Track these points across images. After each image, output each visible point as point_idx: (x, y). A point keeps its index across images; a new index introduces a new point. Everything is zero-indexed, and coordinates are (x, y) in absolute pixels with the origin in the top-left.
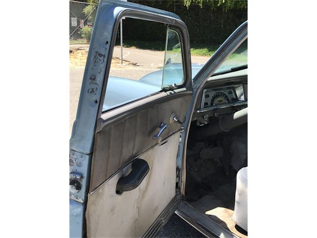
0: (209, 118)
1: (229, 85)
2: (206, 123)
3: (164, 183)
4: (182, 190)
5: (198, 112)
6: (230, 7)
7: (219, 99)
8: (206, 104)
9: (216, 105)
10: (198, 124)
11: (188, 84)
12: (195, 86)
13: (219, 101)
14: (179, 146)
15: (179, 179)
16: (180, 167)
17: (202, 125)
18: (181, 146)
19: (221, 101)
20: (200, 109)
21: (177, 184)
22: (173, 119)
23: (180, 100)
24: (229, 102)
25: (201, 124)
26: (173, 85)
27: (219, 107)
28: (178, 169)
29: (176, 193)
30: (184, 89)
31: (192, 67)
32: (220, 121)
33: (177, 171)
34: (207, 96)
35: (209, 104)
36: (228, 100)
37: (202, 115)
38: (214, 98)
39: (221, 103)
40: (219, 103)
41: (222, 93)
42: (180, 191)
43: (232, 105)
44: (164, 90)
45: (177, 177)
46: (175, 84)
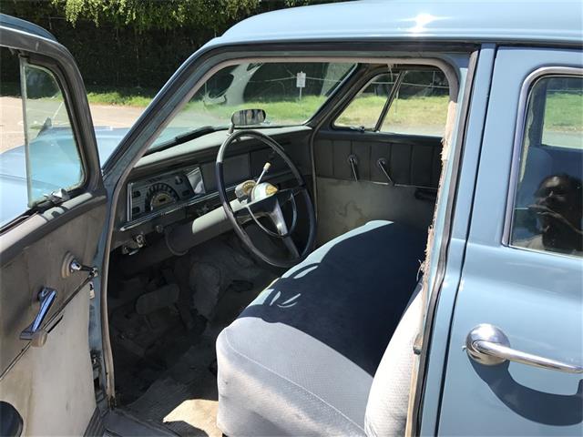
0: (146, 237)
1: (176, 168)
2: (140, 246)
3: (67, 407)
4: (108, 391)
5: (123, 229)
6: (146, 26)
7: (160, 195)
8: (136, 210)
9: (156, 209)
10: (125, 251)
11: (94, 182)
12: (109, 180)
13: (161, 201)
14: (91, 308)
15: (100, 371)
16: (99, 348)
17: (133, 253)
18: (96, 307)
19: (164, 200)
20: (124, 223)
21: (96, 381)
22: (70, 268)
23: (79, 221)
24: (178, 199)
25: (131, 250)
26: (60, 195)
27: (161, 212)
28: (95, 354)
29: (97, 399)
30: (87, 195)
31: (97, 136)
32: (166, 238)
33: (92, 358)
34: (137, 194)
35: (142, 209)
36: (176, 195)
37: (132, 234)
38: (150, 196)
39: (163, 203)
40: (160, 204)
41: (163, 184)
42: (104, 393)
43: (185, 204)
44: (36, 209)
45: (94, 369)
46: (63, 191)
